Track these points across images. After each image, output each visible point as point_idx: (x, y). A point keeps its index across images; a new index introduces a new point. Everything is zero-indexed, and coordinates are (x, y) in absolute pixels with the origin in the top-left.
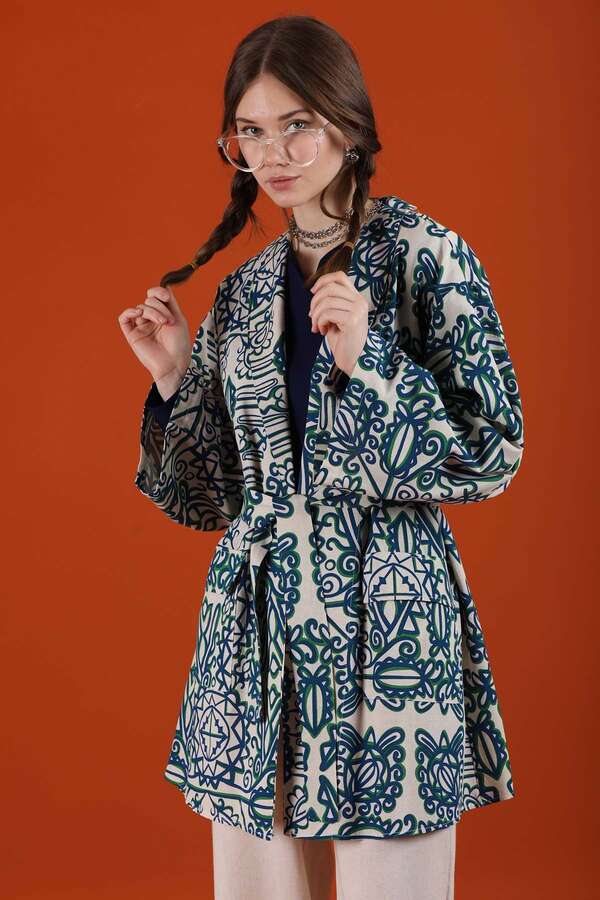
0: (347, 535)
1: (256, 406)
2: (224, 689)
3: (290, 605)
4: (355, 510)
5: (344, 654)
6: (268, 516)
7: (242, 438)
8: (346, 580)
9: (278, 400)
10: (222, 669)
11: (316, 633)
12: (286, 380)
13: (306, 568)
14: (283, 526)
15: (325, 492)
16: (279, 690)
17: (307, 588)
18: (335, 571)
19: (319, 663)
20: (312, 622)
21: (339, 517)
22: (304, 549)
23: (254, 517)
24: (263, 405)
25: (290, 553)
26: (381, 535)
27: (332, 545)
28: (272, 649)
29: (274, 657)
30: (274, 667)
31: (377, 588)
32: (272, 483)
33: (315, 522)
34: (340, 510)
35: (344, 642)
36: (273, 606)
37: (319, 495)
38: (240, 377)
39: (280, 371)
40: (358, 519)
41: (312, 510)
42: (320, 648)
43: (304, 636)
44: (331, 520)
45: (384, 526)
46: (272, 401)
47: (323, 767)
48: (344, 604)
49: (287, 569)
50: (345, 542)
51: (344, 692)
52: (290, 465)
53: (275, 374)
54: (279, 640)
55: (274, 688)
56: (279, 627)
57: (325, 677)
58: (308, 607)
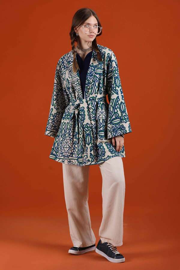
0: (94, 107)
1: (74, 84)
2: (70, 138)
3: (83, 120)
4: (95, 102)
5: (94, 129)
6: (78, 104)
7: (72, 90)
8: (94, 115)
9: (79, 82)
10: (69, 135)
11: (88, 126)
12: (80, 78)
13: (86, 113)
14: (81, 106)
15: (89, 99)
16: (82, 137)
17: (87, 117)
18: (92, 114)
19: (89, 131)
20: (88, 123)
21: (92, 103)
22: (86, 110)
23: (75, 104)
24: (76, 83)
25: (83, 110)
26: (100, 107)
27: (91, 109)
28: (80, 130)
29: (80, 131)
30: (80, 133)
31: (99, 117)
32: (78, 98)
33: (88, 104)
34: (92, 102)
35: (94, 127)
36: (80, 122)
37: (88, 99)
38: (70, 78)
39: (79, 77)
40: (96, 104)
41: (87, 102)
42: (89, 128)
43: (86, 126)
44: (90, 104)
45: (100, 105)
46: (77, 83)
47: (90, 151)
48: (93, 120)
49: (83, 113)
50: (93, 108)
51: (94, 137)
52: (82, 95)
53: (77, 77)
54: (81, 128)
55: (81, 137)
56: (81, 125)
57: (90, 134)
58: (87, 121)
